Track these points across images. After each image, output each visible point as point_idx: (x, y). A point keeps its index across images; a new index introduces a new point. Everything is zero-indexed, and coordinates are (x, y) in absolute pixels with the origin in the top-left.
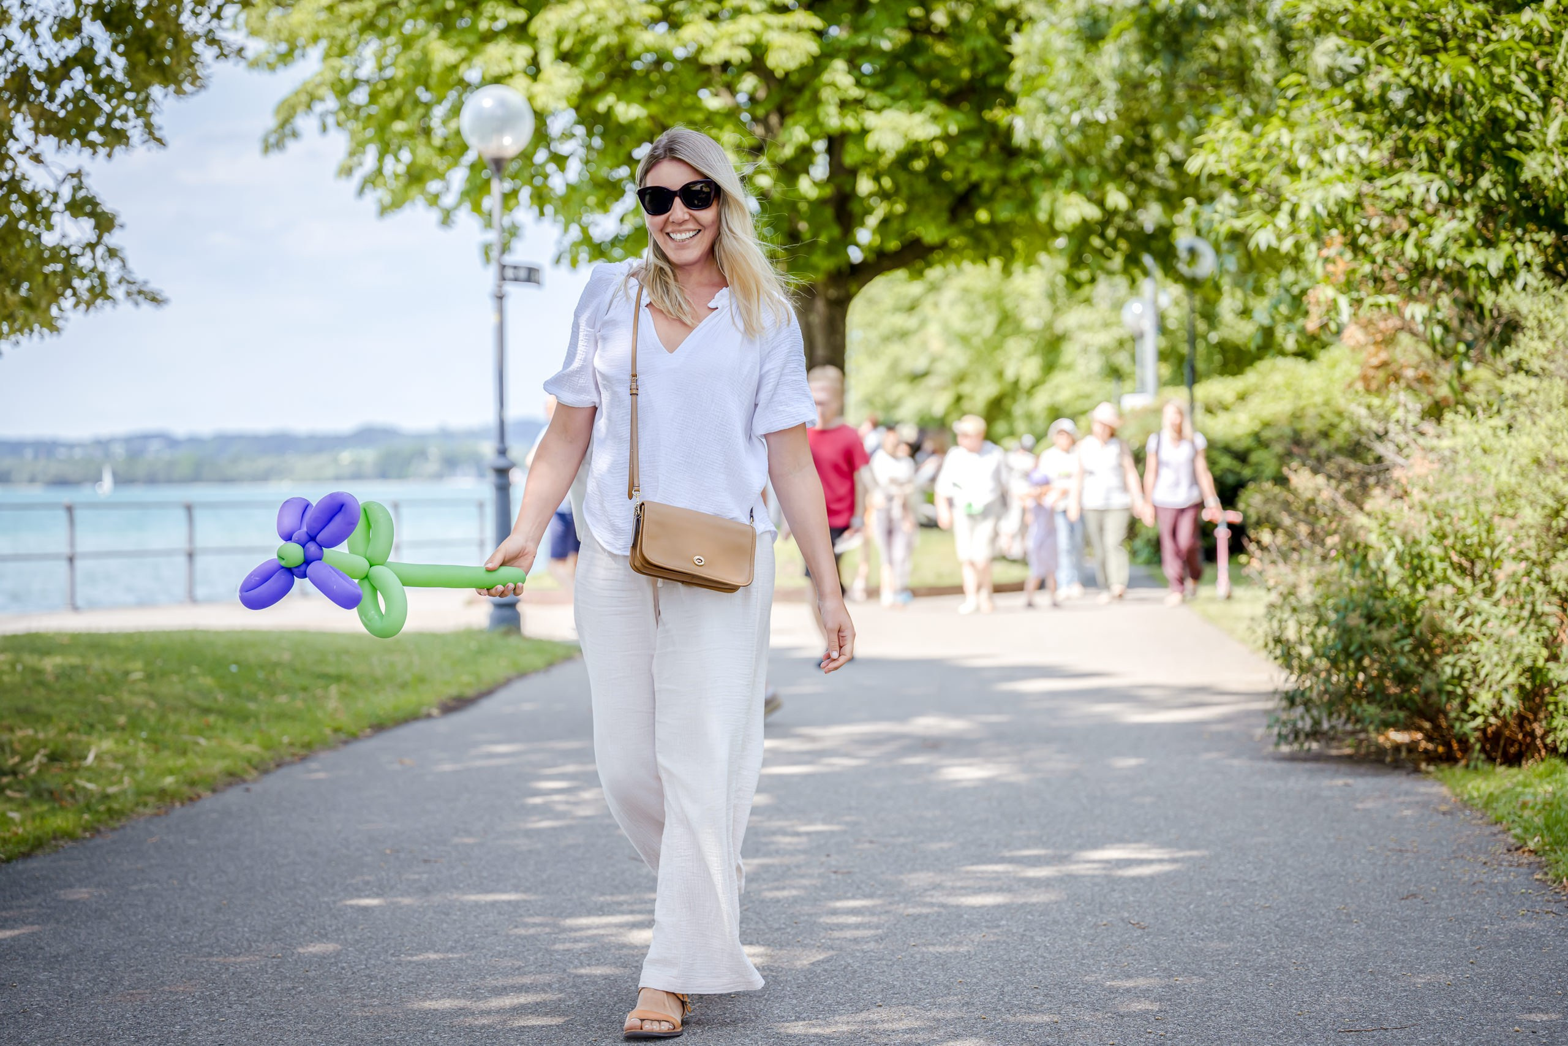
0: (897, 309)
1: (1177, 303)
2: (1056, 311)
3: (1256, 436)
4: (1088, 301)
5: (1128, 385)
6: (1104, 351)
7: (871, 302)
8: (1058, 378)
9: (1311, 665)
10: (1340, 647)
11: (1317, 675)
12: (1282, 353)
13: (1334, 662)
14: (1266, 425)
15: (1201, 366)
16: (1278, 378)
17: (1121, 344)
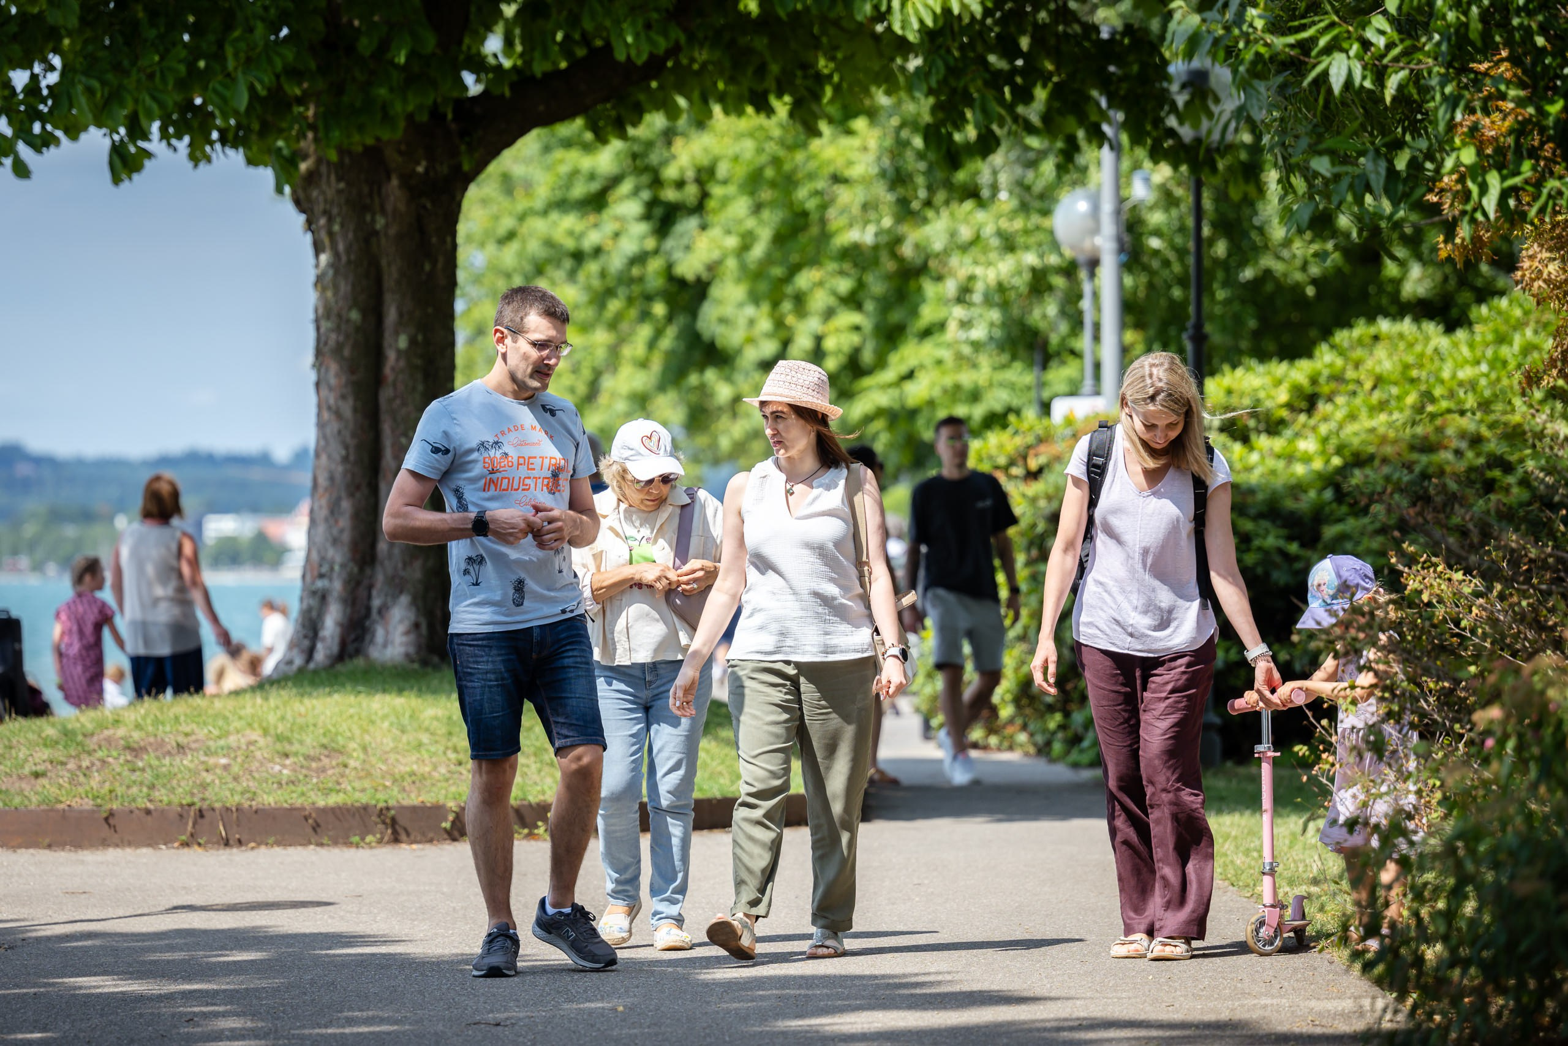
0: (561, 204)
1: (1168, 199)
2: (905, 211)
3: (1333, 481)
4: (971, 193)
5: (1059, 375)
6: (1000, 295)
7: (508, 184)
8: (909, 354)
9: (1441, 981)
10: (1502, 939)
11: (1455, 1002)
12: (1400, 309)
13: (1492, 974)
14: (1359, 460)
15: (1215, 335)
16: (1383, 360)
17: (1039, 284)
